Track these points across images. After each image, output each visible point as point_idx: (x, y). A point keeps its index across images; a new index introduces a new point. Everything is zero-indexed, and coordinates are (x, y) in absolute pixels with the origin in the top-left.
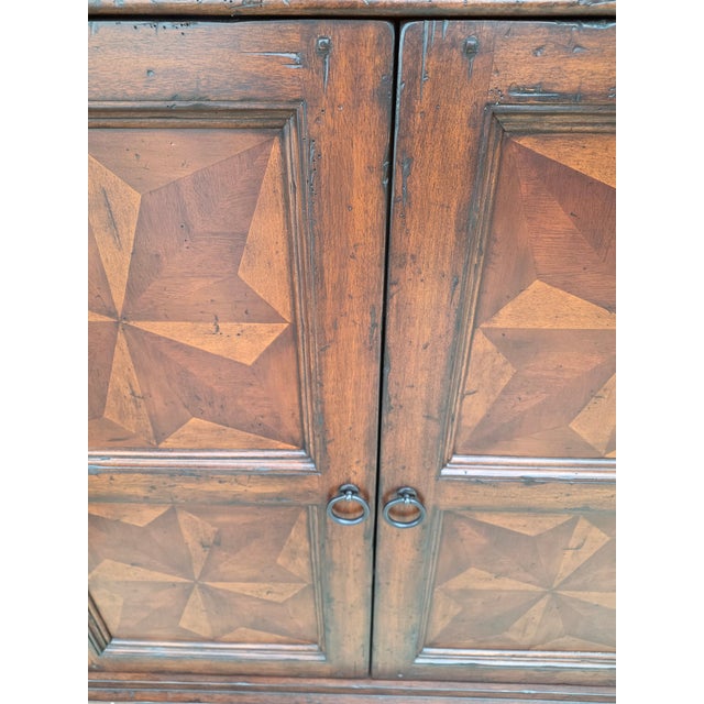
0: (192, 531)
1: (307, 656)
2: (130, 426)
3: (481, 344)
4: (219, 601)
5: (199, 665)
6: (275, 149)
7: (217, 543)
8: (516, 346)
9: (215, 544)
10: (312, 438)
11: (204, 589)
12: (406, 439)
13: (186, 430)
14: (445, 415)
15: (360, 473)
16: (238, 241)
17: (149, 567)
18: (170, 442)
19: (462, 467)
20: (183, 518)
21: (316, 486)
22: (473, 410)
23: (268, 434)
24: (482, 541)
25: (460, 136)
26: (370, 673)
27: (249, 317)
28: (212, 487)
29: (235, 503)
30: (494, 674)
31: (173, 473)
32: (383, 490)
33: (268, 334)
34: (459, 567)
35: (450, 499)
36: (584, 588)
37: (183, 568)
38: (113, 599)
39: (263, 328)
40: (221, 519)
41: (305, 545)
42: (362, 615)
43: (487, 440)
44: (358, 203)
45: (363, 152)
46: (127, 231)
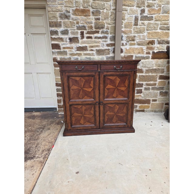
1: (93, 125)
2: (81, 97)
3: (106, 89)
4: (85, 118)
6: (93, 78)
7: (86, 110)
8: (108, 89)
9: (85, 110)
10: (94, 98)
11: (84, 116)
12: (101, 97)
13: (85, 97)
14: (104, 95)
15: (98, 100)
17: (79, 113)
19: (106, 99)
20: (83, 107)
21: (94, 102)
22: (106, 94)
23: (91, 98)
24: (108, 108)
26: (99, 128)
27: (90, 88)
28: (86, 102)
29: (88, 104)
31: (84, 101)
32: (100, 102)
33: (92, 89)
34: (107, 112)
35: (105, 102)
36: (118, 113)
37: (82, 113)
38: (74, 118)
40: (86, 107)
41: (93, 109)
42: (98, 118)
43: (107, 97)
44: (97, 80)
46: (84, 82)
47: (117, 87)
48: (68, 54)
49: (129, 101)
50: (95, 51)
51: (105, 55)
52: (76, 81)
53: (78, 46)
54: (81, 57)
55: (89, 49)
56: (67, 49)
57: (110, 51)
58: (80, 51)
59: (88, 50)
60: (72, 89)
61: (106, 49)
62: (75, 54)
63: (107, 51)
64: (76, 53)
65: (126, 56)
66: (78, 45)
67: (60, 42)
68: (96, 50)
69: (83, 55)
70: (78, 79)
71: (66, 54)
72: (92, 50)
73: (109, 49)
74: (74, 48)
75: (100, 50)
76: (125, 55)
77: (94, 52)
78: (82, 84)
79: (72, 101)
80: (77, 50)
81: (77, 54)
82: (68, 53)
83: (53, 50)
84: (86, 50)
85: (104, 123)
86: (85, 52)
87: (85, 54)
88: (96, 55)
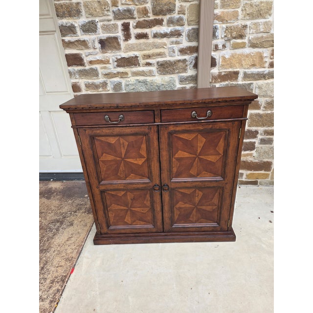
0: (130, 196)
1: (150, 226)
2: (122, 176)
3: (174, 160)
4: (133, 214)
5: (128, 231)
6: (145, 137)
8: (179, 159)
9: (133, 199)
10: (150, 177)
11: (131, 210)
12: (165, 175)
13: (130, 176)
14: (170, 171)
15: (158, 182)
16: (140, 148)
17: (121, 206)
18: (127, 179)
19: (174, 180)
20: (128, 193)
21: (151, 185)
22: (175, 170)
23: (143, 176)
24: (180, 195)
25: (166, 135)
26: (163, 232)
27: (141, 157)
28: (135, 186)
29: (138, 189)
30: (188, 229)
32: (162, 185)
33: (143, 160)
34: (177, 202)
35: (173, 186)
36: (202, 206)
37: (127, 205)
38: (112, 214)
39: (142, 159)
40: (135, 193)
41: (149, 198)
42: (160, 213)
43: (178, 175)
44: (155, 143)
45: (155, 137)
46: (126, 147)
47: (199, 155)
48: (100, 75)
49: (226, 184)
50: (156, 66)
51: (178, 73)
52: (109, 144)
53: (119, 57)
54: (127, 79)
55: (142, 61)
56: (98, 64)
57: (188, 63)
58: (123, 66)
59: (141, 65)
60: (103, 162)
61: (179, 61)
62: (115, 74)
63: (181, 64)
64: (115, 72)
65: (223, 74)
66: (120, 55)
67: (82, 49)
68: (158, 63)
69: (130, 75)
70: (112, 140)
71: (97, 75)
72: (148, 64)
73: (184, 61)
74: (111, 61)
75: (166, 62)
76: (221, 72)
77: (154, 69)
78: (123, 151)
79: (105, 185)
80: (118, 66)
81: (118, 73)
82: (100, 73)
83: (70, 68)
84: (135, 65)
85: (172, 222)
86: (135, 69)
87: (135, 74)
88: (157, 74)
